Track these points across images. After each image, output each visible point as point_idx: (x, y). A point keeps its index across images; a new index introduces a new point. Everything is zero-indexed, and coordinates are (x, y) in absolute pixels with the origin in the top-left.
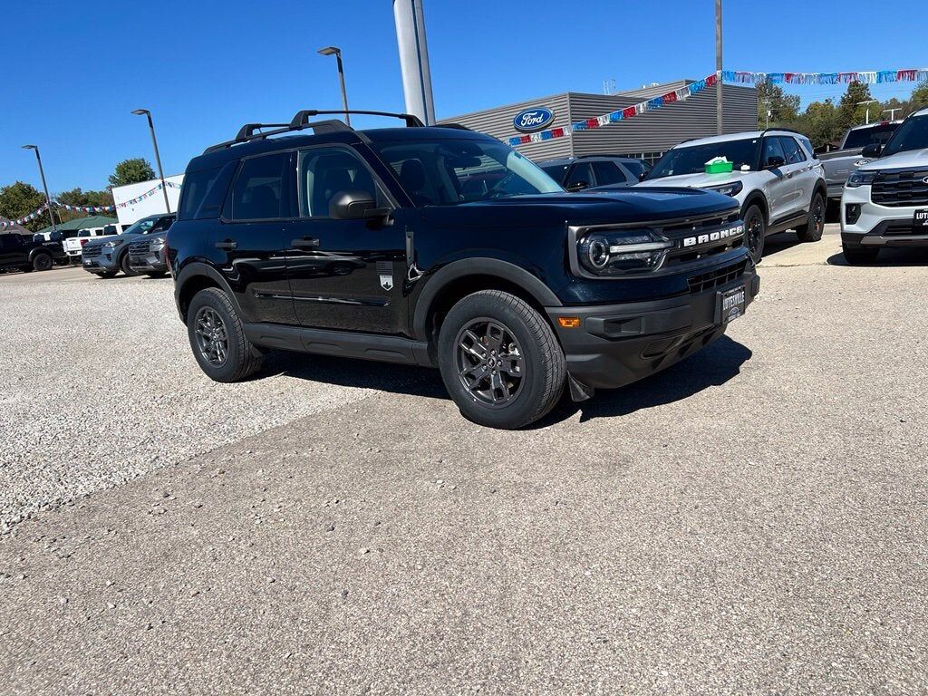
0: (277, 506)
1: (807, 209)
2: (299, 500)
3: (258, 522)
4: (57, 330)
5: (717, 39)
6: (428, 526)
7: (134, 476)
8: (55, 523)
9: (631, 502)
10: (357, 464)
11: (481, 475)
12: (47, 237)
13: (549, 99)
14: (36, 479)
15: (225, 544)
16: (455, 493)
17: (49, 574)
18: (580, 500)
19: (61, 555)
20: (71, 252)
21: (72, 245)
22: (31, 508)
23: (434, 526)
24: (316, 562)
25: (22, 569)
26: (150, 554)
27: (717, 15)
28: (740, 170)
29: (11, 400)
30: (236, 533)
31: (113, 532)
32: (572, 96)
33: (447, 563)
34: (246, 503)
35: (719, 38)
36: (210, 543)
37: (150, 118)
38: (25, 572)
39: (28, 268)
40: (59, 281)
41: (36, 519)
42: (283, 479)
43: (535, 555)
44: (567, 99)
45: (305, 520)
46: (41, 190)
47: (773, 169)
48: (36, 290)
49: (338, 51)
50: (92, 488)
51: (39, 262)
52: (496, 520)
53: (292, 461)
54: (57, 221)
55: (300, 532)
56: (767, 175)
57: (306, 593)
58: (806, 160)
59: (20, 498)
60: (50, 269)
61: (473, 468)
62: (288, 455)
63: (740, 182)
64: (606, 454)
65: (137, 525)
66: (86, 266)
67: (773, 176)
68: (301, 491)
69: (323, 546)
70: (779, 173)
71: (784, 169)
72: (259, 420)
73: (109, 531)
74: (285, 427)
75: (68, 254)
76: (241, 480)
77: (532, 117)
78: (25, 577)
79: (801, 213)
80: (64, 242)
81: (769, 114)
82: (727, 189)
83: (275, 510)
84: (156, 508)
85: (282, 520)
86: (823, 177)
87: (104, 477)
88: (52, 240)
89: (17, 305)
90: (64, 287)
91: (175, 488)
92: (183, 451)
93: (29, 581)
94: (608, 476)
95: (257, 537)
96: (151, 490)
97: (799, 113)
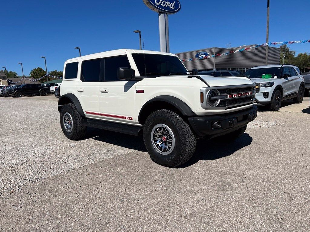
0: (105, 189)
1: (297, 92)
2: (113, 188)
3: (98, 195)
4: (44, 117)
5: (267, 32)
6: (156, 204)
7: (61, 172)
8: (33, 188)
9: (229, 202)
10: (133, 176)
11: (176, 185)
12: (45, 85)
13: (208, 49)
14: (30, 170)
15: (87, 202)
16: (166, 191)
17: (28, 207)
18: (211, 199)
19: (34, 200)
20: (52, 90)
21: (52, 88)
22: (27, 181)
23: (158, 204)
24: (116, 213)
25: (20, 204)
26: (62, 203)
27: (267, 24)
28: (273, 78)
29: (27, 141)
30: (91, 198)
31: (51, 193)
32: (216, 48)
33: (161, 220)
34: (95, 187)
35: (268, 32)
36: (82, 201)
37: (80, 50)
38: (21, 206)
39: (38, 95)
40: (47, 100)
41: (28, 186)
42: (109, 179)
43: (193, 220)
44: (214, 49)
45: (114, 196)
46: (45, 70)
47: (286, 78)
48: (40, 102)
49: (140, 32)
50: (47, 176)
51: (42, 93)
52: (180, 204)
53: (112, 172)
54: (49, 80)
55: (112, 200)
56: (283, 80)
57: (111, 225)
58: (297, 75)
59: (24, 177)
60: (45, 95)
61: (173, 182)
62: (111, 170)
63: (273, 82)
64: (221, 181)
65: (59, 192)
66: (56, 96)
67: (285, 80)
68: (114, 184)
69: (119, 207)
70: (287, 79)
71: (289, 78)
72: (103, 155)
73: (50, 193)
74: (111, 159)
75: (51, 91)
76: (95, 178)
77: (202, 55)
78: (21, 208)
79: (295, 93)
80: (50, 87)
81: (284, 57)
82: (269, 84)
83: (105, 191)
84: (66, 186)
85: (106, 195)
86: (303, 81)
87: (51, 172)
88: (47, 86)
89: (33, 107)
90: (48, 102)
91: (73, 179)
92: (77, 165)
93: (22, 209)
94: (221, 191)
95: (97, 201)
96: (65, 178)
97: (295, 57)
